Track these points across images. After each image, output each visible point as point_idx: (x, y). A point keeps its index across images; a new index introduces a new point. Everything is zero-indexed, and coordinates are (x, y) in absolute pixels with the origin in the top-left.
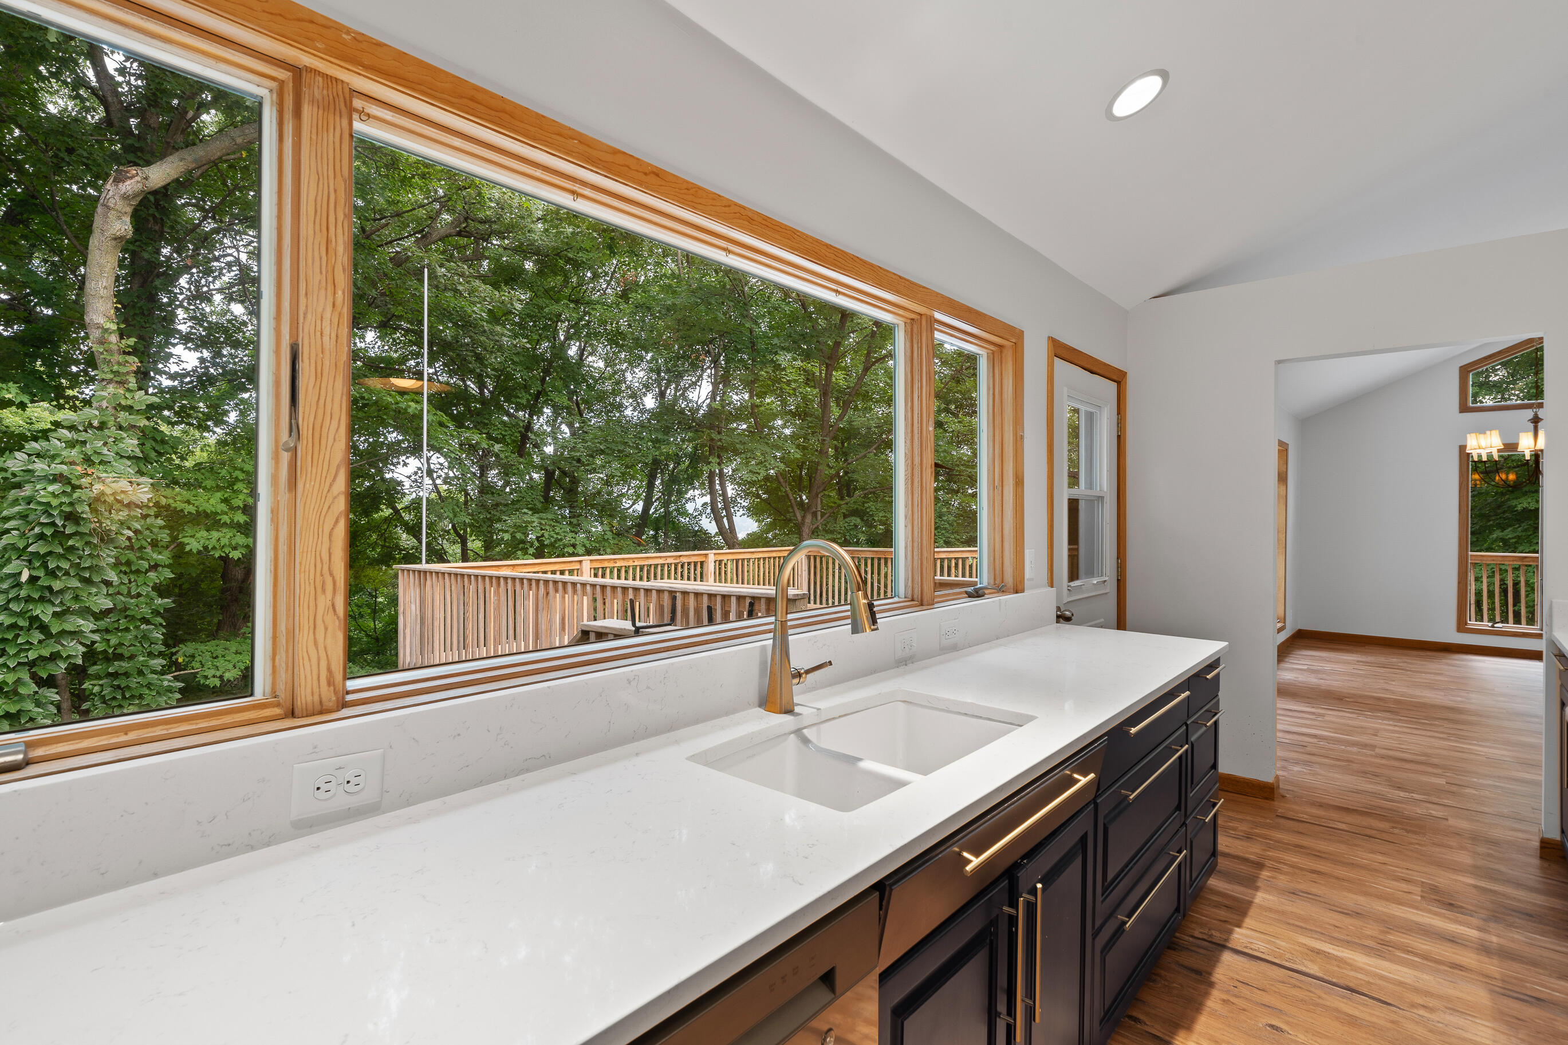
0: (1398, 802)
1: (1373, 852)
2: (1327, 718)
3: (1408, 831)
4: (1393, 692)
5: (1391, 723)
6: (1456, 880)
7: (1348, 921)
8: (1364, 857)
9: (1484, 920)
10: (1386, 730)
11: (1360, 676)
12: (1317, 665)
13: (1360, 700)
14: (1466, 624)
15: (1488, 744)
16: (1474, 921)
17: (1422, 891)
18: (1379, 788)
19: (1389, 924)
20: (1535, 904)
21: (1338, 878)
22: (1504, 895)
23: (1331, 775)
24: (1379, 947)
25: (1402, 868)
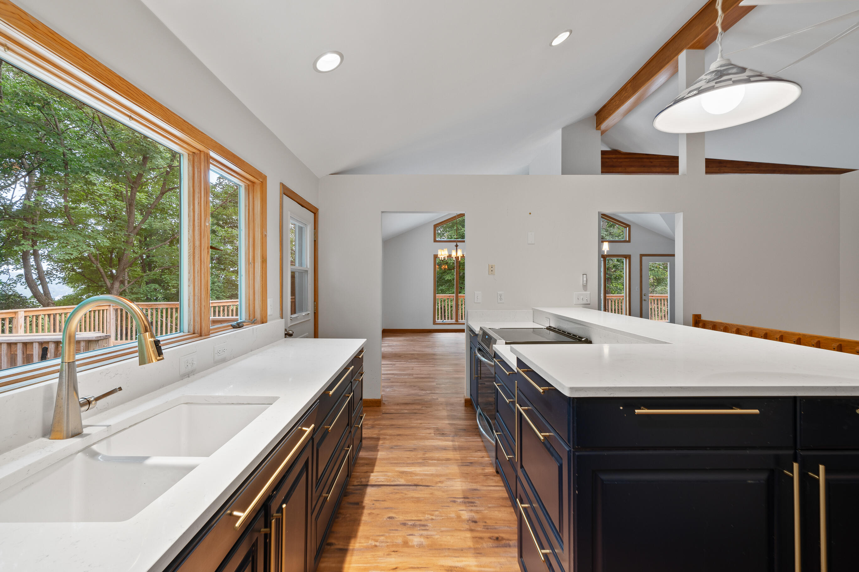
0: (423, 396)
1: (417, 420)
2: (396, 365)
3: (427, 407)
4: (416, 351)
5: (417, 363)
6: (443, 423)
7: (412, 453)
8: (415, 423)
9: (453, 437)
10: (416, 367)
11: (405, 345)
12: (391, 343)
13: (406, 356)
14: (436, 321)
15: (446, 366)
16: (450, 438)
17: (434, 431)
18: (416, 391)
19: (426, 450)
20: (465, 425)
21: (406, 435)
22: (457, 424)
23: (400, 390)
24: (423, 461)
25: (427, 424)
